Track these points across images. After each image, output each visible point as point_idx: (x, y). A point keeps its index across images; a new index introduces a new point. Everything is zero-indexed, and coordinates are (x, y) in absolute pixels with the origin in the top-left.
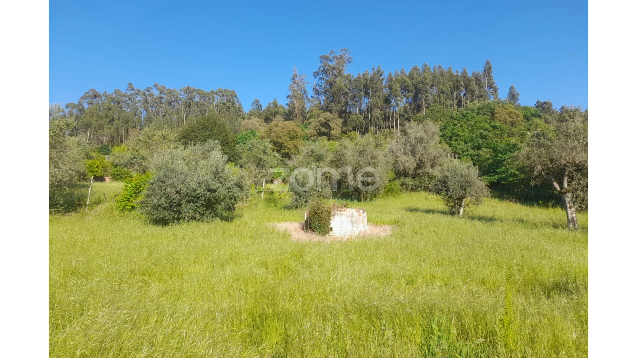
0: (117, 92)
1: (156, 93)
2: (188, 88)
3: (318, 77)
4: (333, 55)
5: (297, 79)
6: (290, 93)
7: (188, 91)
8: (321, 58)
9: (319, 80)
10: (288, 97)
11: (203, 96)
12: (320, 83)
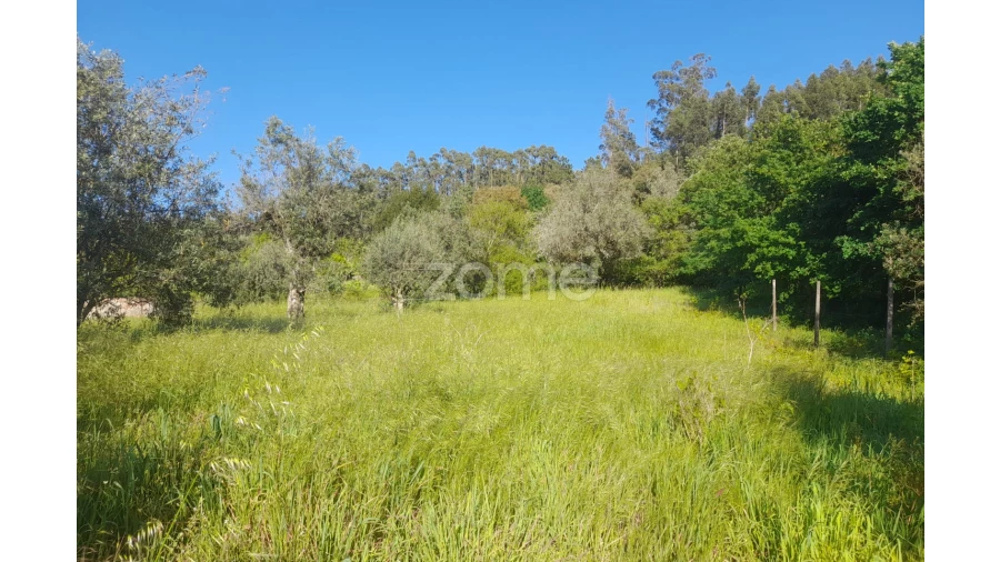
0: (398, 165)
1: (442, 162)
2: (483, 149)
3: (658, 107)
4: (680, 68)
5: (616, 118)
6: (603, 141)
7: (483, 153)
8: (654, 77)
9: (658, 113)
10: (601, 147)
11: (508, 158)
12: (659, 119)
